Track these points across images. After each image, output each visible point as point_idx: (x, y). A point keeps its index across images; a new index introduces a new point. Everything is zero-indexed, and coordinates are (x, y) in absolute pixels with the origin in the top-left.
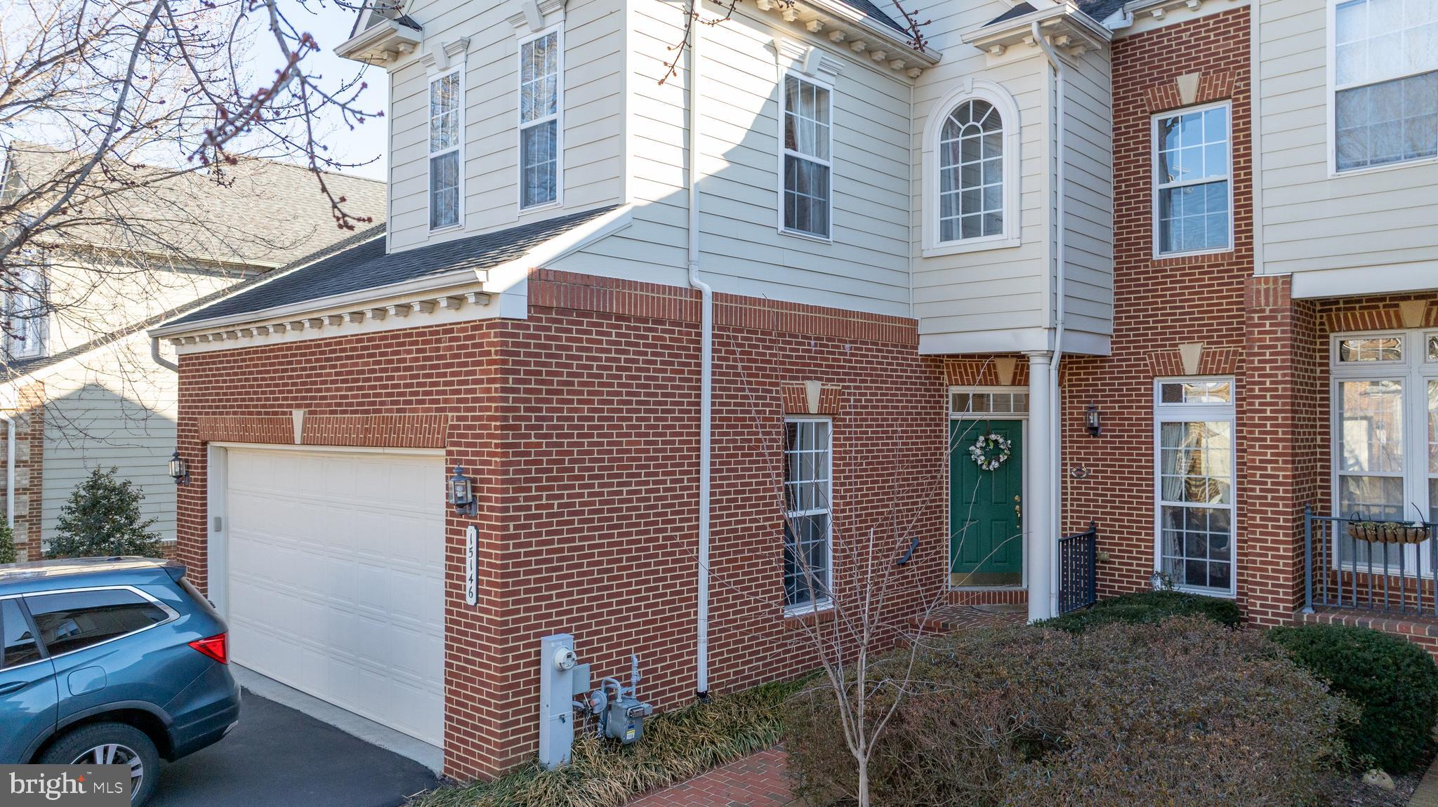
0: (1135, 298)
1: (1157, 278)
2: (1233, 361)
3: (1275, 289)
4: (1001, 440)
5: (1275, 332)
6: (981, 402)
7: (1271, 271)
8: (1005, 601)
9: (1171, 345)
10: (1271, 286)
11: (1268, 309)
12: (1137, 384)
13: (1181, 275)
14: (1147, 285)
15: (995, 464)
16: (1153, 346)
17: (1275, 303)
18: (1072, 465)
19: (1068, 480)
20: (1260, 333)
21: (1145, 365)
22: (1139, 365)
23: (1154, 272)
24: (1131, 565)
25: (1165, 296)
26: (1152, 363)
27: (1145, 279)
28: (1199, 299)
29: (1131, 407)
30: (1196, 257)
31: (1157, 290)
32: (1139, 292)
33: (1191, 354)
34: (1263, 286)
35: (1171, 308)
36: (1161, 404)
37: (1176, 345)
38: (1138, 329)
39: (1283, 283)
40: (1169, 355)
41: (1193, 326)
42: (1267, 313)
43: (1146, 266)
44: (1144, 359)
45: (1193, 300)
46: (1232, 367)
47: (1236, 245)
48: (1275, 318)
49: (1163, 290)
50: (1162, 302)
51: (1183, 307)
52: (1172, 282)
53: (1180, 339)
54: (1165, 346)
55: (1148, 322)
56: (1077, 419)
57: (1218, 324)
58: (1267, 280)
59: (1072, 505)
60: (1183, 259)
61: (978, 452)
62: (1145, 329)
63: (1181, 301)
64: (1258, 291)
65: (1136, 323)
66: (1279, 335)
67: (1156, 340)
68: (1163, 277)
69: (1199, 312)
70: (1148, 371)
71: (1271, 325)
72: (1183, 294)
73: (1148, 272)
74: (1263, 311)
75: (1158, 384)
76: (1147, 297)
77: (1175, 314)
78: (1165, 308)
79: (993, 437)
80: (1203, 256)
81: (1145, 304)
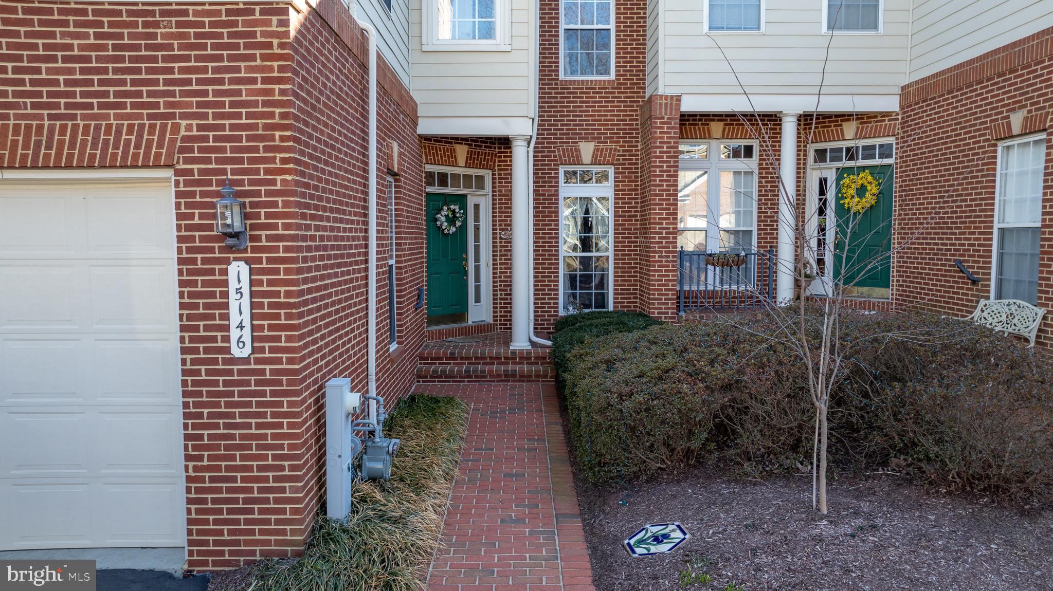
0: (548, 107)
1: (564, 93)
2: (614, 155)
3: (671, 104)
4: (457, 210)
5: (670, 133)
6: (443, 179)
7: (670, 92)
8: (462, 335)
9: (573, 143)
10: (669, 102)
11: (666, 117)
12: (549, 169)
13: (581, 93)
14: (557, 98)
15: (454, 229)
16: (560, 143)
17: (671, 114)
18: (501, 229)
19: (498, 240)
20: (661, 133)
21: (555, 156)
22: (550, 156)
23: (562, 89)
24: (544, 299)
25: (569, 107)
26: (560, 155)
27: (555, 93)
28: (593, 111)
29: (545, 186)
30: (592, 81)
31: (563, 102)
32: (551, 102)
33: (587, 149)
34: (664, 101)
35: (573, 116)
36: (563, 185)
37: (576, 143)
38: (550, 130)
39: (677, 100)
40: (572, 149)
41: (588, 129)
42: (666, 120)
43: (556, 84)
44: (554, 152)
45: (588, 111)
46: (613, 160)
47: (617, 75)
48: (670, 123)
49: (568, 102)
50: (567, 111)
51: (581, 116)
52: (574, 97)
53: (579, 138)
54: (569, 143)
55: (557, 125)
56: (504, 195)
57: (605, 129)
58: (666, 97)
59: (501, 259)
60: (583, 81)
61: (443, 219)
62: (555, 130)
63: (580, 111)
64: (661, 104)
65: (548, 125)
66: (672, 135)
67: (563, 138)
68: (568, 93)
69: (592, 120)
70: (556, 161)
71: (668, 128)
72: (582, 107)
73: (557, 89)
74: (663, 118)
75: (562, 170)
76: (556, 107)
77: (576, 121)
78: (569, 116)
79: (452, 207)
80: (596, 81)
81: (555, 112)
